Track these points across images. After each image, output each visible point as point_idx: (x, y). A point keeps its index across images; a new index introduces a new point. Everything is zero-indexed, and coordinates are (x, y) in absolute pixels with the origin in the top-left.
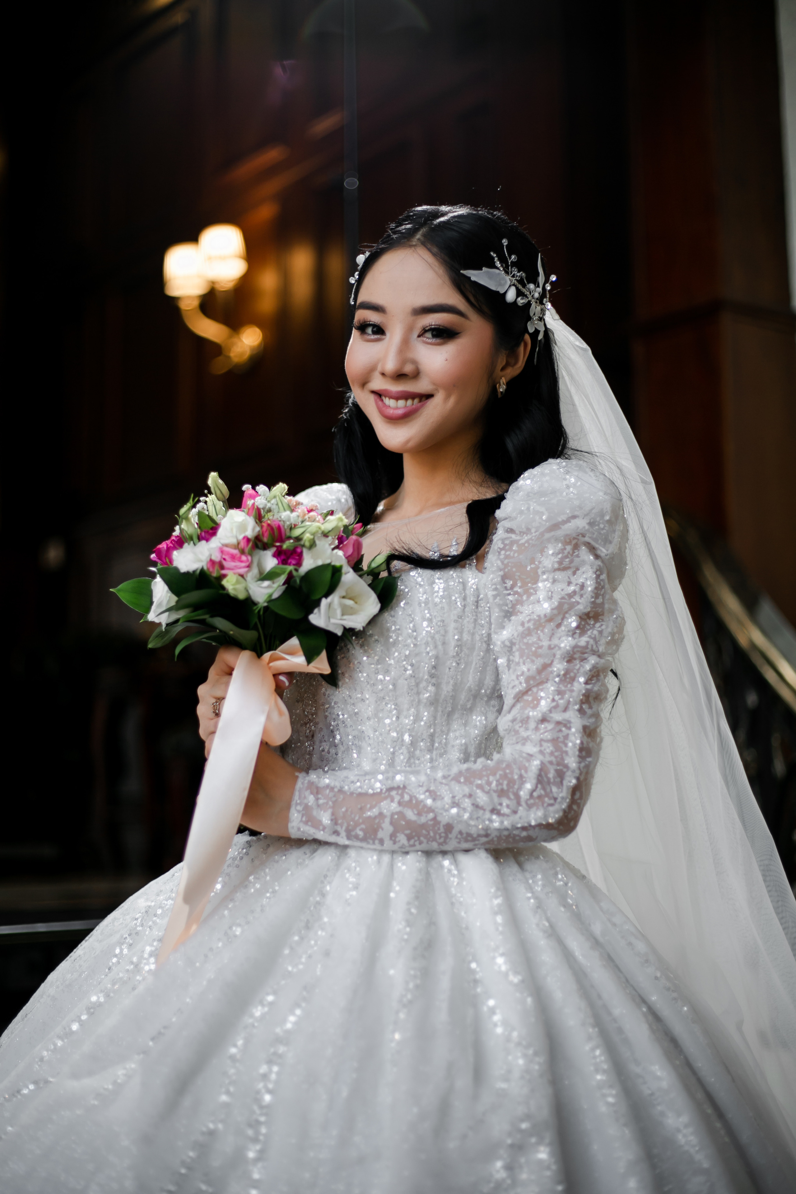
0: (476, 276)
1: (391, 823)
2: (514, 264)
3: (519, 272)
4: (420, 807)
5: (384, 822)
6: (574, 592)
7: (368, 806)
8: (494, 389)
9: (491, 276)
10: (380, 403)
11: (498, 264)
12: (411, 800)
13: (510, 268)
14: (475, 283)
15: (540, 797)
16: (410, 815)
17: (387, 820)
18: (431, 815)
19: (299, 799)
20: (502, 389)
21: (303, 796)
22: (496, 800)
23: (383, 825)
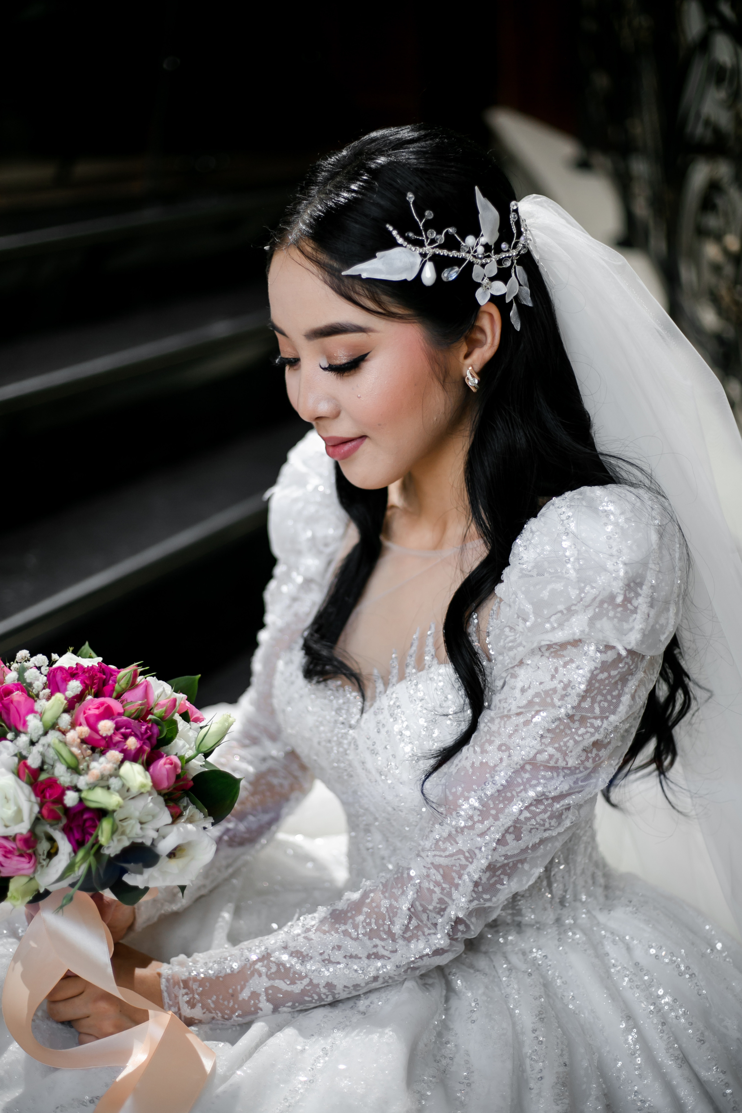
1: (268, 1000)
3: (439, 233)
4: (291, 975)
5: (259, 1001)
7: (239, 987)
11: (399, 239)
12: (278, 970)
13: (423, 233)
15: (417, 927)
16: (283, 985)
17: (263, 998)
18: (306, 981)
19: (170, 1000)
21: (173, 995)
22: (369, 944)
23: (261, 1005)
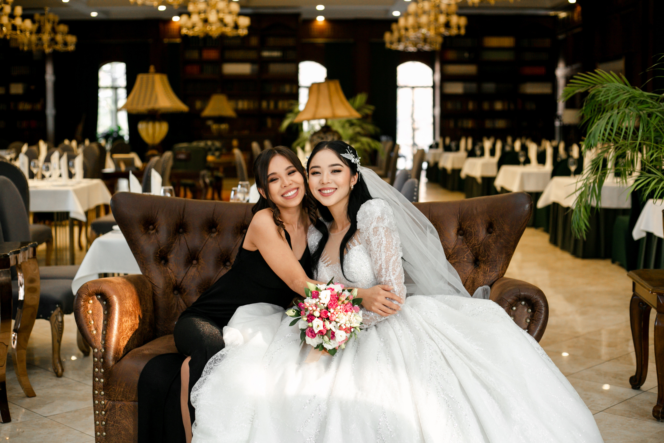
0: (344, 155)
2: (352, 153)
3: (353, 155)
6: (380, 241)
8: (350, 188)
9: (347, 156)
10: (321, 193)
11: (349, 153)
14: (344, 157)
20: (352, 188)
